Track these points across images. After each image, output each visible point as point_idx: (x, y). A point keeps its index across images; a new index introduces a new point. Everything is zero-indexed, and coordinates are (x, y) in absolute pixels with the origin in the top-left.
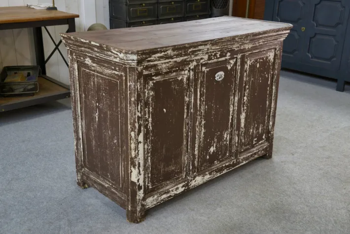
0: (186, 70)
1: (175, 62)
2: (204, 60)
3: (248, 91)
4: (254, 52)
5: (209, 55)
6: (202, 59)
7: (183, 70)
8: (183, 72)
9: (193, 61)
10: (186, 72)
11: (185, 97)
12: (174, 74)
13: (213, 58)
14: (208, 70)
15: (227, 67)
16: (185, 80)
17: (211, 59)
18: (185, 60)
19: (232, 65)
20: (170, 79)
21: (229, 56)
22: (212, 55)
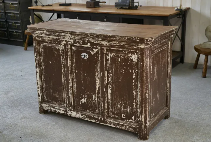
0: (62, 45)
1: (52, 38)
2: (71, 42)
3: (111, 75)
4: (112, 48)
5: (74, 41)
6: (69, 41)
7: (59, 44)
8: (60, 46)
9: (64, 41)
10: (62, 46)
11: (62, 60)
12: (54, 45)
13: (77, 43)
14: (76, 49)
15: (91, 53)
16: (61, 50)
17: (76, 43)
18: (58, 39)
19: (94, 52)
20: (52, 46)
21: (90, 45)
22: (76, 41)
